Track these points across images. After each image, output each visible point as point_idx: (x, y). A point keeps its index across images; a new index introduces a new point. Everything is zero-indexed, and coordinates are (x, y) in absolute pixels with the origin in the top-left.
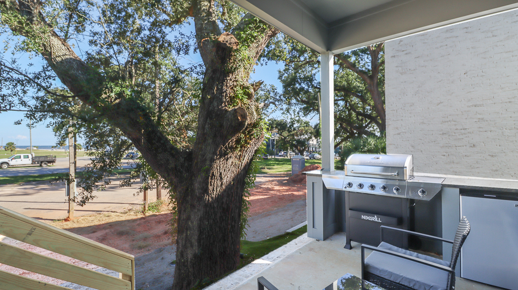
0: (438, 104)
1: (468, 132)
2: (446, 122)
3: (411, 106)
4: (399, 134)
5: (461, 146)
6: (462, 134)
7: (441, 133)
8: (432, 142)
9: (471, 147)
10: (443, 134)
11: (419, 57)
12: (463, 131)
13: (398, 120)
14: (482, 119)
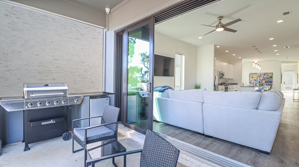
0: (37, 55)
1: (52, 73)
2: (40, 66)
3: (19, 53)
4: (9, 71)
5: (48, 80)
6: (49, 73)
7: (38, 72)
8: (32, 77)
9: (53, 80)
10: (39, 72)
11: (25, 23)
12: (49, 72)
13: (8, 61)
14: (59, 66)
